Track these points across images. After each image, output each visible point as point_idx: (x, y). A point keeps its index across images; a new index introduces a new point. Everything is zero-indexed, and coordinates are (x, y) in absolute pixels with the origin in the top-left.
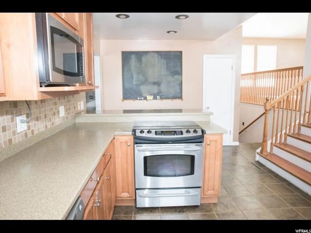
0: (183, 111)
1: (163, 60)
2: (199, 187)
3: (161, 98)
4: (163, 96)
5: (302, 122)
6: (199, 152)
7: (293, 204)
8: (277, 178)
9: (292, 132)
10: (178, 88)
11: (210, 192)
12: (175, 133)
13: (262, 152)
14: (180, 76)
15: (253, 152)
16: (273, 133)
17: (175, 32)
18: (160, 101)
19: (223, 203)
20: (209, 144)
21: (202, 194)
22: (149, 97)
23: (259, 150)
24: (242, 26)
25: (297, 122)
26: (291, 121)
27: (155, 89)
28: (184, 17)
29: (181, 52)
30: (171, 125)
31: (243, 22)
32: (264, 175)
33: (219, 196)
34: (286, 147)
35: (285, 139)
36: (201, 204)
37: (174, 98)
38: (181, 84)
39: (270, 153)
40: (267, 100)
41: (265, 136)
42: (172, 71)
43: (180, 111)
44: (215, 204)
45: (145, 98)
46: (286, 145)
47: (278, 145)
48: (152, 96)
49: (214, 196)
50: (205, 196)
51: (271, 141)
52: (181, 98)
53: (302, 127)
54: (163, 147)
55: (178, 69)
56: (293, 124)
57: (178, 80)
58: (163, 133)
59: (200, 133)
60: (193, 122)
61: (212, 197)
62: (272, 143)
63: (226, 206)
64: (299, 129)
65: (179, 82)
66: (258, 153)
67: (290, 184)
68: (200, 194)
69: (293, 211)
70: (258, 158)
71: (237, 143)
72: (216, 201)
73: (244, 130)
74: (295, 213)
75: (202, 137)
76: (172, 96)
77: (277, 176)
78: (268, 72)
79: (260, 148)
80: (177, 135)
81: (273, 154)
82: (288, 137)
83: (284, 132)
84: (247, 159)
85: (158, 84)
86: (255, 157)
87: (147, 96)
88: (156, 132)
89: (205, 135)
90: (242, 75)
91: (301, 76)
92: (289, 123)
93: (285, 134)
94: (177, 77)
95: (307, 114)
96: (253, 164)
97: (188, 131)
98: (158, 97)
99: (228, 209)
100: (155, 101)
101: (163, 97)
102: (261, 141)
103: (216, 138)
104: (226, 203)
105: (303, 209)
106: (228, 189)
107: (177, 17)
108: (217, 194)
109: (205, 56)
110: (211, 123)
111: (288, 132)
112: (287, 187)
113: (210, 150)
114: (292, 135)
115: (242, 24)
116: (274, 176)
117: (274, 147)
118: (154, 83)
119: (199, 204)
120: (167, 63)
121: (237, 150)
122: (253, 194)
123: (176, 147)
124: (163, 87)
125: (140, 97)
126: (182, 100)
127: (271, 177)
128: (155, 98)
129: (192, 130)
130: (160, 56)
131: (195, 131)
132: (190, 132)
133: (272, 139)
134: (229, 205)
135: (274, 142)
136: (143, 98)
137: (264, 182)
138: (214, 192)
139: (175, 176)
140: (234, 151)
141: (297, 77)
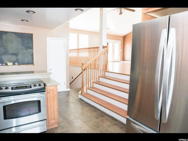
0: (34, 72)
1: (19, 38)
2: (45, 120)
3: (19, 64)
4: (21, 62)
5: (100, 75)
6: (43, 97)
7: (97, 118)
8: (89, 106)
9: (96, 81)
10: (30, 57)
11: (53, 121)
12: (26, 87)
13: (82, 93)
14: (32, 50)
15: (78, 93)
16: (86, 82)
17: (27, 21)
18: (18, 66)
19: (61, 126)
20: (49, 92)
21: (47, 123)
22: (9, 64)
23: (80, 92)
24: (69, 23)
25: (98, 75)
26: (95, 75)
27: (14, 58)
28: (32, 13)
29: (32, 34)
30: (25, 82)
31: (69, 20)
32: (83, 105)
33: (58, 122)
34: (93, 89)
35: (93, 85)
36: (47, 130)
37: (28, 64)
38: (32, 55)
39: (86, 93)
40: (83, 64)
41: (83, 84)
42: (26, 46)
43: (33, 72)
44: (56, 128)
45: (6, 64)
46: (93, 88)
47: (90, 88)
48: (12, 63)
49: (55, 123)
50: (50, 124)
51: (86, 86)
52: (32, 64)
53: (100, 78)
54: (18, 97)
55: (30, 45)
56: (96, 77)
57: (30, 52)
58: (17, 88)
59: (43, 86)
60: (40, 79)
61: (54, 124)
62: (86, 88)
63: (63, 128)
64: (99, 79)
65: (31, 54)
66: (80, 94)
67: (95, 108)
68: (46, 124)
69: (96, 121)
70: (80, 96)
71: (69, 89)
72: (56, 126)
73: (73, 81)
74: (97, 122)
75: (44, 88)
76: (27, 62)
77: (89, 105)
78: (84, 49)
79: (81, 91)
80: (27, 88)
81: (88, 93)
82: (94, 84)
83: (92, 81)
84: (75, 98)
85: (16, 55)
86: (78, 96)
87: (8, 63)
88: (12, 88)
89: (46, 87)
90: (70, 50)
91: (98, 52)
92: (94, 77)
93: (93, 82)
94: (29, 50)
95: (102, 71)
96: (78, 100)
97: (35, 86)
98: (16, 63)
99: (64, 129)
100: (14, 66)
101: (20, 64)
102: (81, 87)
103: (53, 88)
104: (62, 126)
105: (101, 119)
106: (64, 117)
107: (28, 12)
108: (57, 121)
109: (48, 38)
110: (51, 79)
111: (94, 81)
112: (94, 110)
113: (50, 96)
114: (96, 82)
115: (69, 21)
116: (88, 105)
117: (88, 90)
118: (13, 54)
119: (46, 130)
120: (23, 41)
121: (69, 93)
122: (78, 117)
123: (28, 96)
124: (20, 57)
125: (2, 64)
126: (34, 65)
127: (87, 106)
128: (14, 64)
129: (37, 85)
130: (17, 36)
131: (40, 85)
132: (36, 86)
133: (86, 85)
134: (65, 126)
135: (87, 87)
136: (4, 64)
137: (83, 110)
138: (54, 121)
139: (30, 115)
140: (68, 94)
141: (97, 52)
